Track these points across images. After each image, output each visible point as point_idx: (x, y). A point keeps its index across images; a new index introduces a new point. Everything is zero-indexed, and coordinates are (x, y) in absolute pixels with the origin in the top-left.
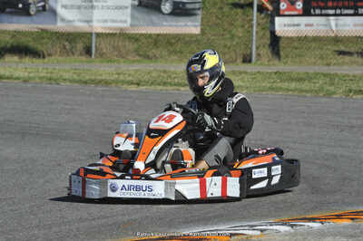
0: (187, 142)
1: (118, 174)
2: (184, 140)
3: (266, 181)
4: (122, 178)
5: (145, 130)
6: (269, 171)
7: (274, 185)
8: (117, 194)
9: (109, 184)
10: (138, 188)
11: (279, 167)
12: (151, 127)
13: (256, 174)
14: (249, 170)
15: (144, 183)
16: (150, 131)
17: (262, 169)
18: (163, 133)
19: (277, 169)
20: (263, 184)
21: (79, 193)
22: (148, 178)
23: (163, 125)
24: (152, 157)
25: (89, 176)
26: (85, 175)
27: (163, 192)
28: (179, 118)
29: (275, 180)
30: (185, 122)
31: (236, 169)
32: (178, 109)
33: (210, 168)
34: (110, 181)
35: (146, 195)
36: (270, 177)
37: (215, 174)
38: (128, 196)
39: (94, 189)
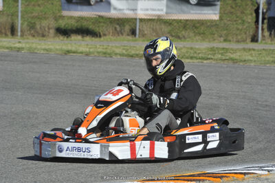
4: (67, 140)
8: (63, 155)
9: (57, 146)
10: (79, 150)
15: (84, 146)
17: (196, 136)
22: (87, 141)
24: (94, 124)
27: (99, 153)
35: (86, 155)
38: (71, 156)
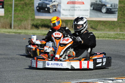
0: (73, 49)
1: (50, 59)
2: (72, 48)
3: (101, 64)
5: (58, 44)
6: (102, 60)
7: (104, 65)
11: (105, 59)
12: (61, 43)
13: (98, 61)
14: (96, 59)
16: (60, 44)
18: (65, 45)
19: (105, 60)
20: (100, 65)
21: (35, 66)
23: (65, 42)
25: (38, 60)
26: (37, 59)
28: (71, 40)
29: (104, 64)
30: (73, 42)
31: (91, 59)
32: (70, 37)
33: (83, 58)
34: (47, 62)
36: (102, 62)
37: (85, 60)
39: (41, 65)
